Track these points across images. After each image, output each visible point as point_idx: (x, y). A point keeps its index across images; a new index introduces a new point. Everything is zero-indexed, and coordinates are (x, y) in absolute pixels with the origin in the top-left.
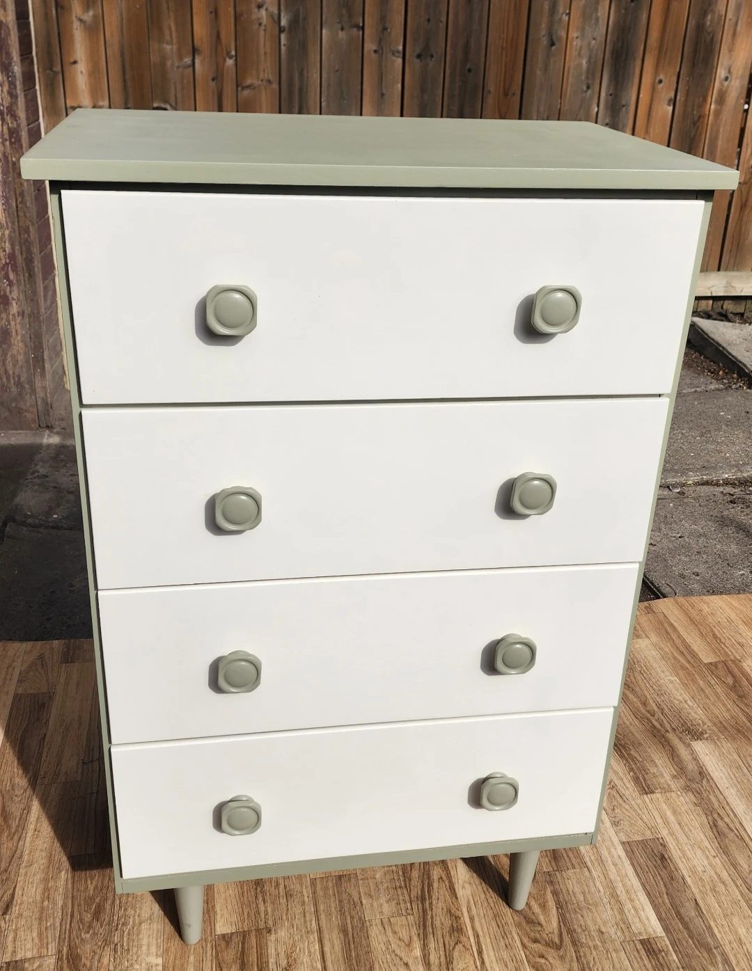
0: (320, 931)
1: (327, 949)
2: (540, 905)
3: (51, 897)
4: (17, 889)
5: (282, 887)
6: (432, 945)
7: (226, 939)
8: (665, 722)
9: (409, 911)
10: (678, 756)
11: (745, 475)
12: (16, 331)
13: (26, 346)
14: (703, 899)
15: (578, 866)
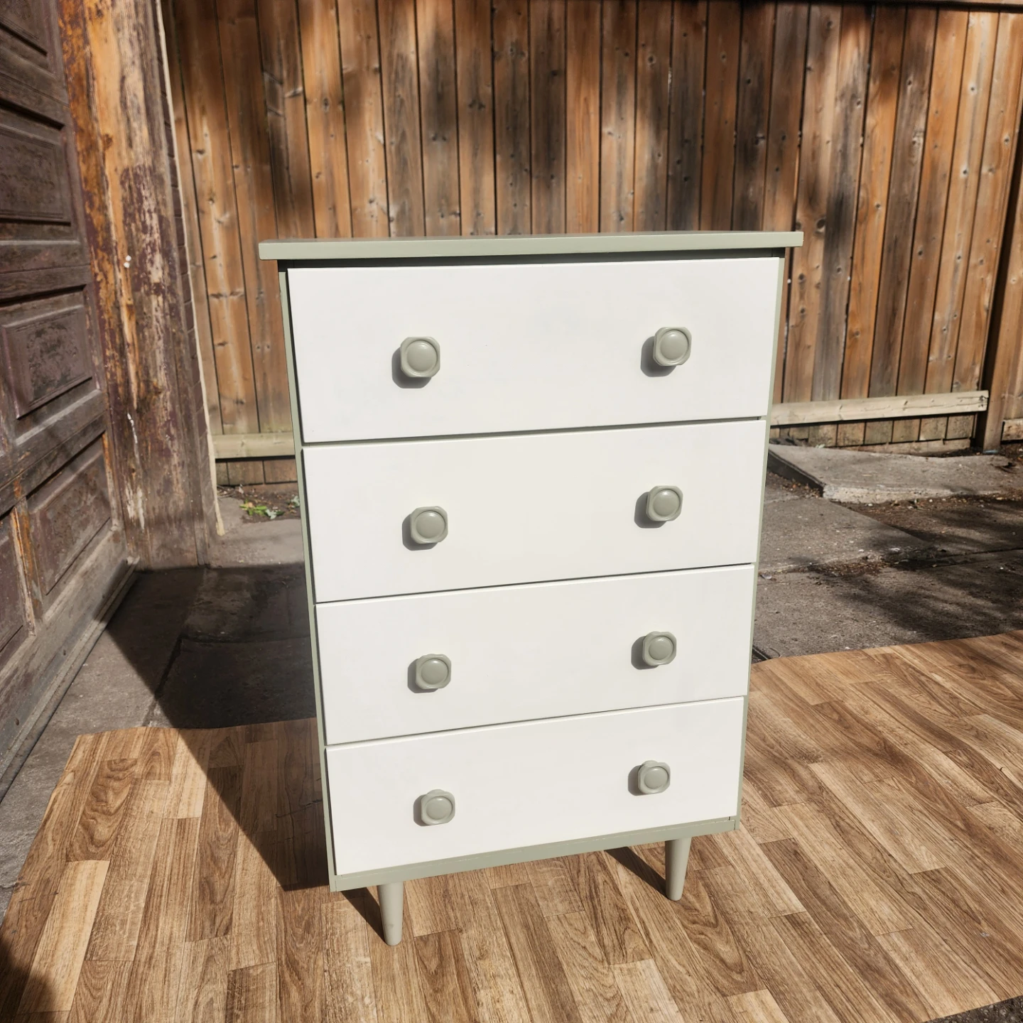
0: (505, 928)
1: (513, 940)
2: (694, 895)
3: (265, 918)
4: (234, 915)
5: (467, 897)
6: (604, 932)
7: (424, 940)
8: (784, 752)
9: (581, 908)
10: (798, 776)
11: (827, 562)
12: (177, 480)
13: (186, 493)
14: (836, 881)
15: (722, 864)
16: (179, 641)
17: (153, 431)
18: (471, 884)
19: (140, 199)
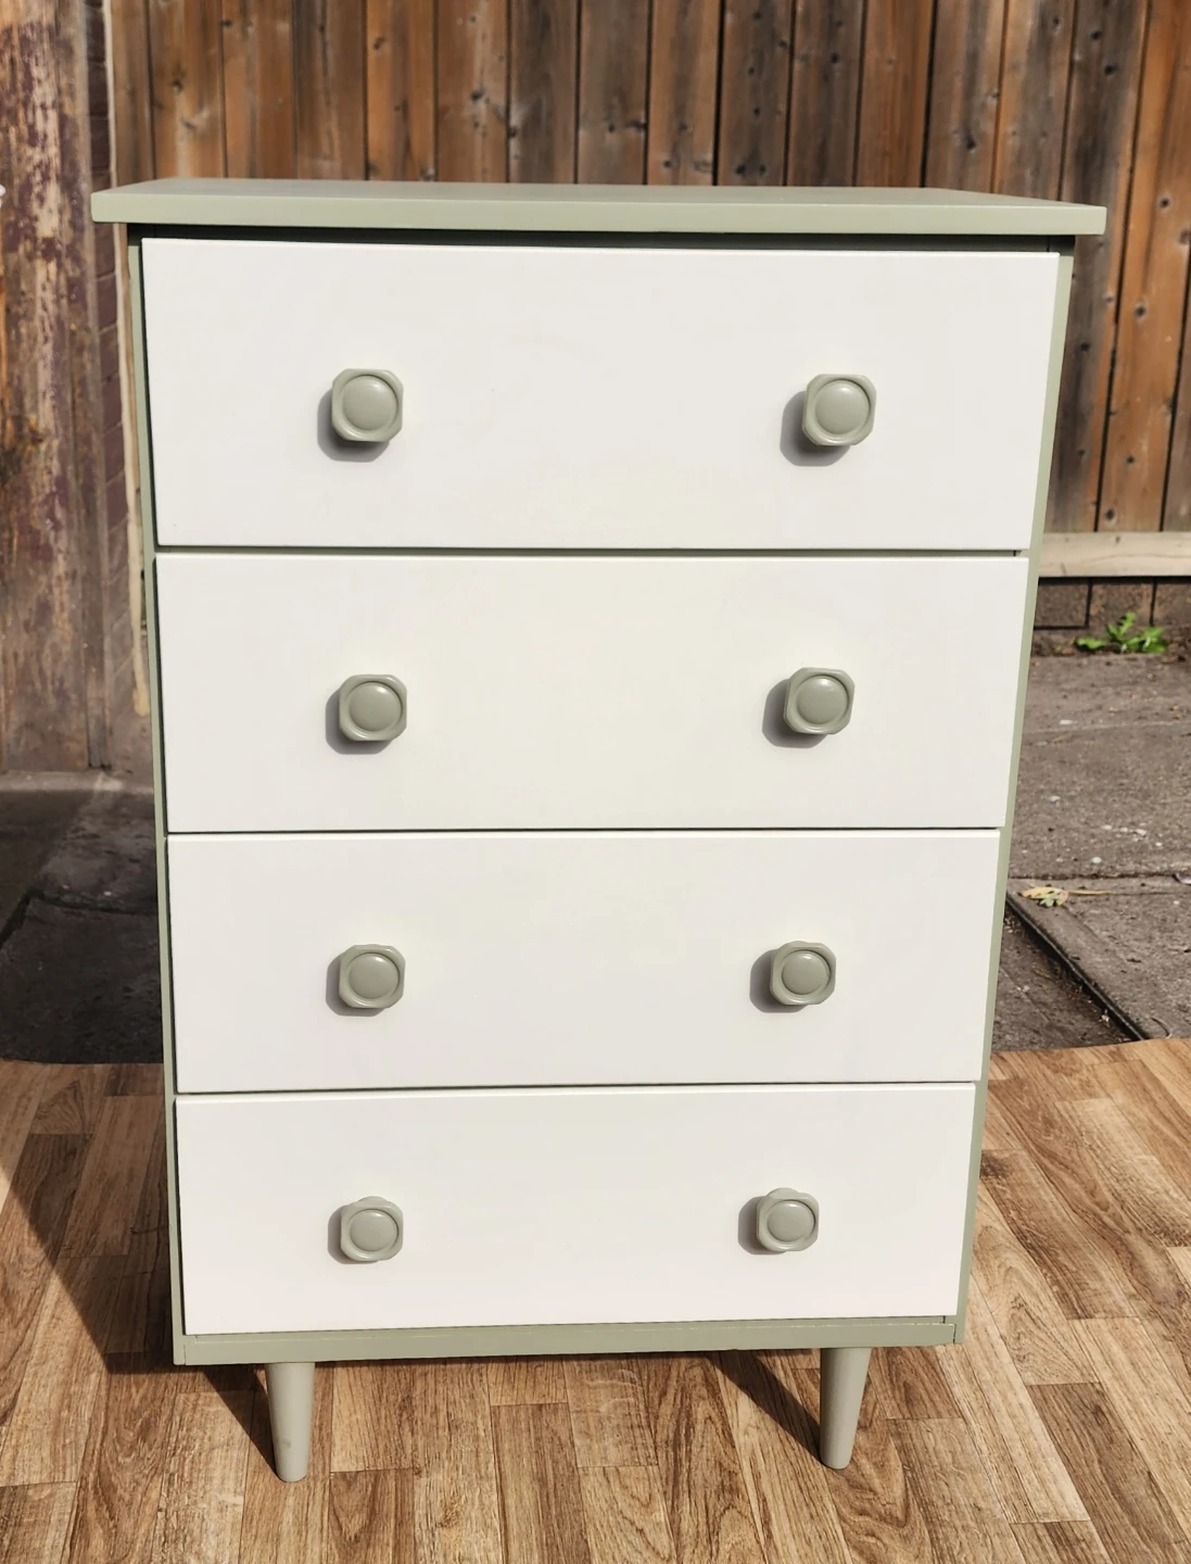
0: (501, 1476)
1: (511, 1501)
2: (875, 1464)
3: (74, 1406)
4: (20, 1394)
5: (442, 1415)
6: (686, 1508)
7: (348, 1479)
8: (1125, 1219)
9: (654, 1461)
10: (1141, 1267)
12: (62, 604)
13: (76, 629)
14: (1163, 1472)
15: (946, 1415)
16: (26, 901)
17: (23, 510)
18: (457, 1392)
19: (29, 85)
